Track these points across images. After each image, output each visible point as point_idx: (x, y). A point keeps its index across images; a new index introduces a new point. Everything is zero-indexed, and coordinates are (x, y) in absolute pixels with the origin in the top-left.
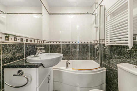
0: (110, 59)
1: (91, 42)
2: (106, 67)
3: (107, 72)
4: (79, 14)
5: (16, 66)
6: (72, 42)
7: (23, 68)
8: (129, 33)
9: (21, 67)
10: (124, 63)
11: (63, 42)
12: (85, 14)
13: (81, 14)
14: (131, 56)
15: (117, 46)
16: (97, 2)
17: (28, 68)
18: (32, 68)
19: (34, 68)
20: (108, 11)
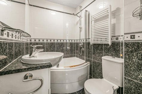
0: (93, 54)
1: (74, 41)
2: (90, 61)
3: (90, 65)
4: (64, 13)
5: (21, 70)
6: (57, 41)
7: (33, 70)
8: (109, 33)
9: (29, 70)
10: (104, 56)
11: (47, 41)
12: (71, 14)
13: (66, 13)
14: (109, 51)
15: (99, 44)
16: (82, 6)
17: (39, 69)
18: (44, 68)
19: (47, 68)
20: (93, 17)
